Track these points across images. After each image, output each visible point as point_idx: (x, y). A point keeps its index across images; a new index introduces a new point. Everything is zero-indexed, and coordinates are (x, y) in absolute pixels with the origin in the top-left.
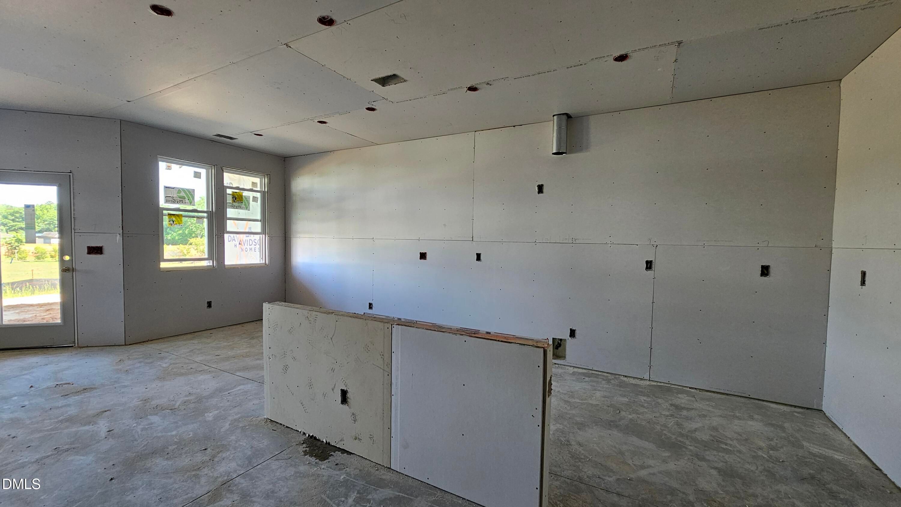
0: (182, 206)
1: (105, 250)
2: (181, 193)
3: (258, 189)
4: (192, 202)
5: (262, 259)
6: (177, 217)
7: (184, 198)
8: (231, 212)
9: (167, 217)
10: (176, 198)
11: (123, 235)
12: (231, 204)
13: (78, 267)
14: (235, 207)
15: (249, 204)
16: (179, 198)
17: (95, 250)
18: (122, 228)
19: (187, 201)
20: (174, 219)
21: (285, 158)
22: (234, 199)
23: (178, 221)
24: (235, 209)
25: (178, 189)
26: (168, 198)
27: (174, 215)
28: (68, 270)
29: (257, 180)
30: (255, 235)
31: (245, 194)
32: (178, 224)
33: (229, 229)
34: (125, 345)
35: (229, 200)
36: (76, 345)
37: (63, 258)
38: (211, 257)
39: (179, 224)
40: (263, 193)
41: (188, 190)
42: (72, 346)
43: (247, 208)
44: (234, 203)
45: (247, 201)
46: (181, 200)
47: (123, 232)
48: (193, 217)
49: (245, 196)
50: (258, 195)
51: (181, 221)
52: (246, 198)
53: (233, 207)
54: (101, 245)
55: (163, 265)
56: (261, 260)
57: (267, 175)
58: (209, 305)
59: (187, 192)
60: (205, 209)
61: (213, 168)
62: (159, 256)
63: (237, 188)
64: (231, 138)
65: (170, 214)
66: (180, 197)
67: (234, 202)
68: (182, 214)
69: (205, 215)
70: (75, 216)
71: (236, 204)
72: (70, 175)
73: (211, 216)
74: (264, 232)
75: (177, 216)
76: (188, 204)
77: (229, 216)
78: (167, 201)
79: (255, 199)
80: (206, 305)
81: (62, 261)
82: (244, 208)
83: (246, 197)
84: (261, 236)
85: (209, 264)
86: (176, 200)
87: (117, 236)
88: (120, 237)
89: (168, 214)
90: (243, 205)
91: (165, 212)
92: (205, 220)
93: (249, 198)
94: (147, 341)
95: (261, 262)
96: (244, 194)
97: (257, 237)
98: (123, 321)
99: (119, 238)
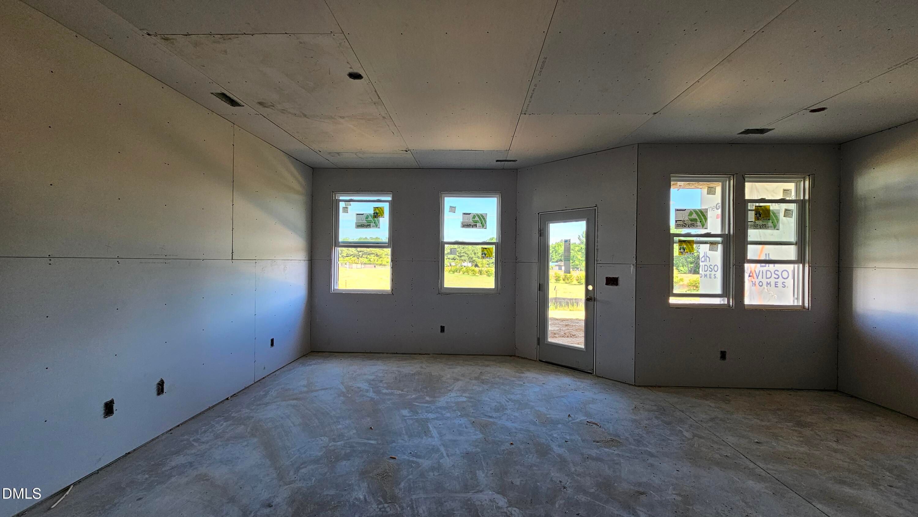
0: (693, 231)
1: (620, 282)
2: (693, 215)
3: (793, 197)
4: (704, 225)
5: (797, 299)
6: (688, 244)
7: (695, 220)
8: (753, 234)
9: (678, 244)
10: (687, 221)
11: (636, 266)
12: (753, 223)
13: (598, 296)
14: (759, 227)
15: (778, 220)
16: (690, 222)
17: (612, 281)
18: (636, 258)
19: (699, 224)
20: (685, 246)
21: (840, 144)
22: (758, 215)
23: (689, 249)
24: (757, 229)
25: (689, 211)
26: (679, 223)
27: (684, 241)
28: (591, 300)
29: (791, 186)
30: (776, 265)
31: (773, 207)
32: (689, 253)
33: (750, 256)
34: (635, 385)
35: (751, 216)
36: (594, 373)
37: (588, 287)
38: (725, 294)
39: (690, 251)
40: (801, 204)
41: (701, 211)
42: (591, 373)
43: (775, 227)
44: (756, 221)
45: (776, 216)
46: (692, 224)
47: (636, 262)
48: (706, 243)
49: (772, 210)
50: (793, 207)
51: (693, 248)
52: (774, 213)
53: (756, 227)
54: (617, 277)
55: (673, 300)
56: (796, 301)
57: (809, 175)
58: (723, 355)
59: (699, 212)
60: (719, 232)
61: (732, 178)
62: (669, 290)
63: (763, 200)
64: (762, 131)
65: (681, 241)
66: (691, 220)
67: (758, 220)
68: (693, 240)
69: (719, 239)
70: (598, 248)
71: (759, 222)
72: (595, 209)
73: (726, 240)
74: (801, 259)
75: (688, 242)
76: (700, 227)
77: (750, 239)
78: (678, 226)
79: (787, 213)
80: (719, 356)
81: (587, 290)
82: (771, 227)
83: (775, 211)
84: (796, 266)
85: (722, 303)
86: (687, 224)
87: (630, 267)
88: (634, 268)
89: (679, 241)
90: (770, 224)
91: (676, 239)
92: (720, 247)
93: (779, 213)
94: (655, 386)
95: (796, 304)
96: (771, 208)
97: (790, 267)
98: (634, 359)
99: (632, 269)
